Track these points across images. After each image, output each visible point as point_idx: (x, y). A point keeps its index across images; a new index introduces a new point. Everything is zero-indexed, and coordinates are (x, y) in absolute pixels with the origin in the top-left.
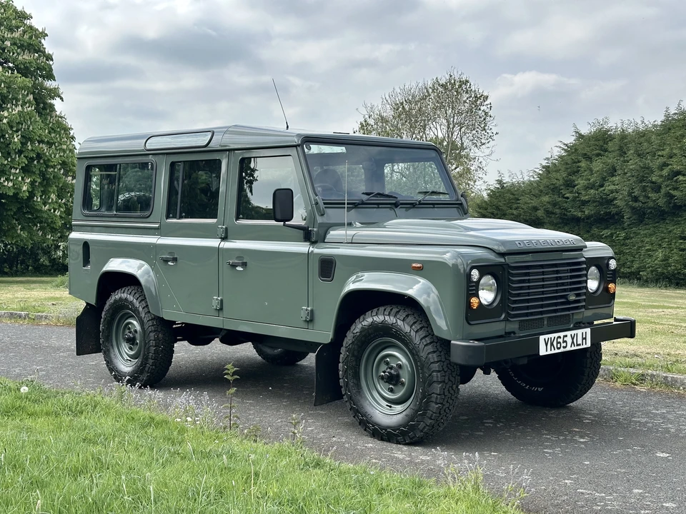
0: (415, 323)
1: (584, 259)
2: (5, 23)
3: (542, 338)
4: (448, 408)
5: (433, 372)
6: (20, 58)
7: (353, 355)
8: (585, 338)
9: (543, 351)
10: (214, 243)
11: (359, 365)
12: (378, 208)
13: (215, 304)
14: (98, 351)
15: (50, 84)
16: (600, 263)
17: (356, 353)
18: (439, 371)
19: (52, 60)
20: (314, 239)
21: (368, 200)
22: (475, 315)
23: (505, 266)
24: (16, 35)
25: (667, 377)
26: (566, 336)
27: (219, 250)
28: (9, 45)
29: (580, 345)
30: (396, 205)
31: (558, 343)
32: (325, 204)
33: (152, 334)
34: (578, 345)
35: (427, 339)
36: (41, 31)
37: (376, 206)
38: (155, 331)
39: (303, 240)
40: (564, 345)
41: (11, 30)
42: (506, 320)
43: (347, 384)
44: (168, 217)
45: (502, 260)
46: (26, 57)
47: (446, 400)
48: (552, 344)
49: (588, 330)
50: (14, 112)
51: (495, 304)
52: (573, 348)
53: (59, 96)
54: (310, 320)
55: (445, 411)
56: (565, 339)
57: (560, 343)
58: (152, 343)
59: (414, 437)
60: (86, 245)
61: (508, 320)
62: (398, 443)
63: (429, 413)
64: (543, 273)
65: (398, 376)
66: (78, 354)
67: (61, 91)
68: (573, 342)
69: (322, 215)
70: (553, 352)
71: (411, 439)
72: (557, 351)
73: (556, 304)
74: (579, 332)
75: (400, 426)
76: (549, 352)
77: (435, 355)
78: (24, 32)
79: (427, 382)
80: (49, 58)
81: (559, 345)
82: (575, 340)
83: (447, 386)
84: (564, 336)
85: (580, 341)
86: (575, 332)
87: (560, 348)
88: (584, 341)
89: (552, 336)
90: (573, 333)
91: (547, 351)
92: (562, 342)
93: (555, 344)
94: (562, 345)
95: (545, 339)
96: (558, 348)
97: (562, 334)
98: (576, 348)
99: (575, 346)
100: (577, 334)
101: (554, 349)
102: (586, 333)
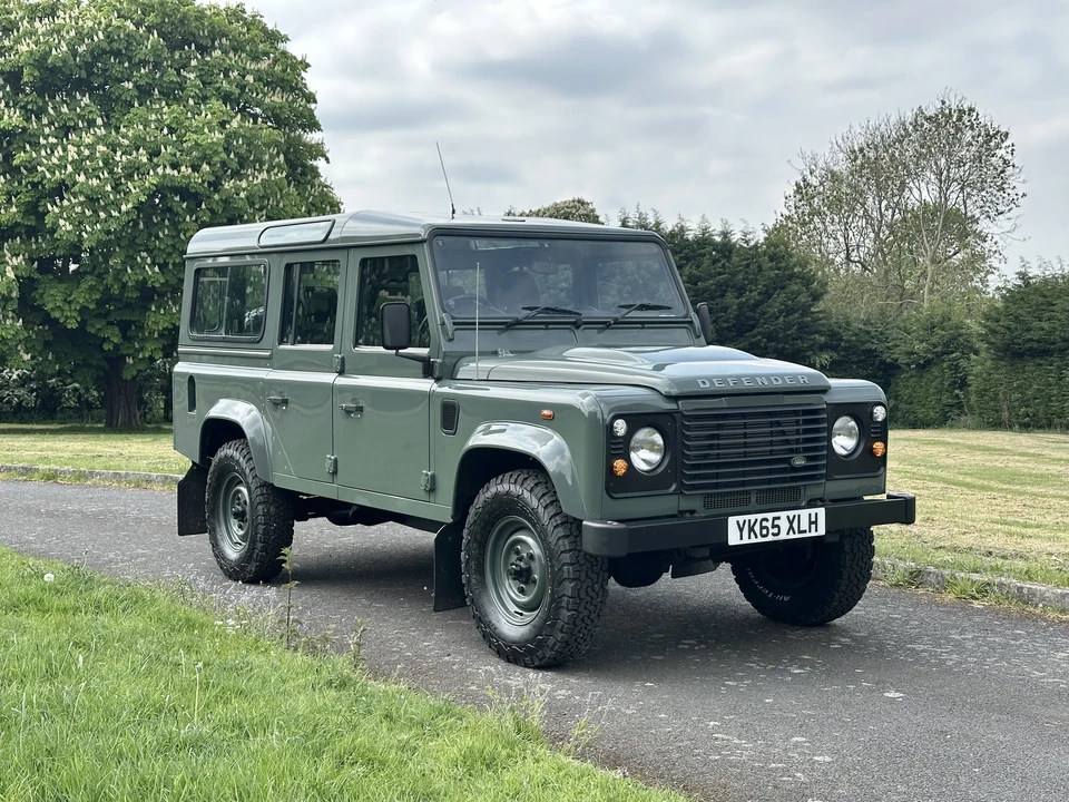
0: (544, 495)
1: (825, 406)
2: (248, 48)
3: (732, 521)
4: (589, 617)
5: (564, 565)
6: (267, 100)
7: (476, 540)
8: (816, 522)
9: (734, 539)
10: (328, 378)
11: (483, 555)
12: (547, 329)
13: (328, 465)
14: (202, 531)
15: (312, 137)
16: (859, 412)
17: (478, 537)
18: (571, 564)
19: (315, 102)
20: (436, 374)
21: (527, 318)
22: (622, 485)
23: (675, 415)
24: (264, 65)
25: (1022, 588)
26: (779, 518)
27: (332, 387)
28: (252, 81)
29: (804, 532)
30: (577, 325)
31: (762, 528)
32: (454, 324)
33: (260, 507)
34: (800, 532)
35: (557, 518)
36: (299, 59)
37: (543, 326)
38: (264, 502)
39: (422, 375)
40: (776, 531)
41: (256, 58)
42: (678, 492)
43: (469, 581)
44: (281, 342)
45: (674, 406)
46: (277, 98)
47: (583, 605)
48: (751, 529)
49: (821, 512)
50: (255, 182)
51: (659, 470)
52: (792, 536)
53: (324, 156)
54: (432, 488)
55: (583, 620)
56: (776, 522)
57: (767, 528)
58: (261, 519)
59: (543, 658)
60: (191, 379)
61: (682, 493)
62: (526, 666)
63: (560, 623)
64: (745, 426)
65: (528, 571)
66: (181, 533)
67: (326, 148)
68: (791, 527)
69: (451, 340)
70: (753, 541)
71: (540, 660)
72: (760, 540)
73: (771, 472)
74: (804, 513)
75: (527, 641)
76: (746, 541)
77: (566, 541)
78: (276, 61)
79: (557, 580)
80: (311, 98)
81: (764, 532)
82: (795, 525)
83: (584, 586)
84: (775, 519)
85: (804, 526)
86: (796, 512)
87: (766, 536)
88: (813, 526)
89: (752, 517)
90: (791, 513)
91: (741, 539)
92: (770, 527)
93: (757, 529)
94: (771, 531)
95: (738, 522)
96: (763, 536)
97: (770, 516)
98: (798, 536)
99: (795, 533)
100: (799, 516)
101: (756, 537)
102: (816, 514)
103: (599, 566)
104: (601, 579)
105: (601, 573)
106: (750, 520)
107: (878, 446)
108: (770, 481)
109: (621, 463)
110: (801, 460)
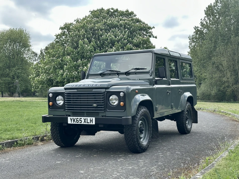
8: (92, 121)
9: (69, 122)
26: (81, 119)
29: (89, 123)
31: (77, 120)
34: (87, 123)
40: (81, 121)
45: (65, 91)
48: (74, 120)
49: (94, 119)
52: (85, 123)
56: (81, 120)
57: (78, 120)
68: (85, 121)
70: (74, 123)
72: (76, 123)
73: (88, 107)
74: (89, 118)
76: (72, 123)
81: (77, 121)
82: (86, 121)
83: (52, 129)
84: (80, 119)
85: (89, 121)
86: (86, 118)
88: (91, 122)
89: (74, 118)
90: (85, 118)
91: (71, 122)
92: (79, 120)
93: (75, 120)
94: (79, 121)
95: (70, 118)
97: (79, 118)
98: (87, 124)
99: (86, 123)
100: (87, 119)
101: (75, 122)
102: (92, 119)
106: (73, 118)
107: (122, 103)
108: (88, 110)
109: (51, 103)
110: (95, 105)
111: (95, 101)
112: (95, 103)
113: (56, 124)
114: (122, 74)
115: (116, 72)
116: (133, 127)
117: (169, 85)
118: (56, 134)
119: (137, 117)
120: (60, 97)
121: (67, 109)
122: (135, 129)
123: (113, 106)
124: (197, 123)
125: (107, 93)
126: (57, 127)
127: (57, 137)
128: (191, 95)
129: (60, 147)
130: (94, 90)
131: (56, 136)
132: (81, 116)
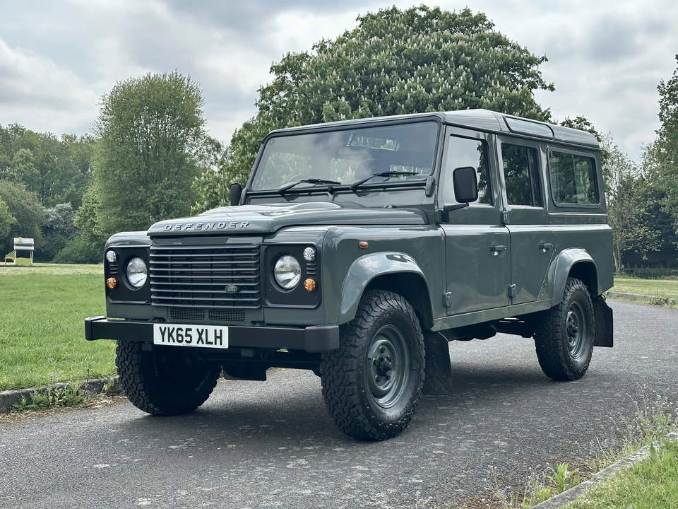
3: (157, 327)
8: (220, 337)
9: (158, 340)
26: (191, 330)
29: (211, 343)
31: (178, 335)
34: (207, 343)
40: (188, 339)
48: (170, 335)
49: (225, 329)
52: (200, 345)
56: (189, 332)
57: (181, 335)
68: (200, 338)
70: (171, 343)
72: (177, 344)
74: (211, 329)
76: (166, 343)
81: (180, 338)
82: (204, 337)
83: (120, 361)
84: (187, 330)
85: (212, 338)
86: (205, 327)
87: (181, 341)
88: (218, 340)
89: (171, 326)
90: (201, 327)
91: (163, 341)
92: (184, 335)
93: (174, 335)
94: (185, 338)
95: (160, 328)
96: (179, 341)
97: (184, 327)
98: (205, 346)
99: (203, 343)
100: (206, 330)
101: (174, 341)
102: (221, 331)
103: (130, 349)
104: (130, 358)
105: (130, 354)
106: (169, 328)
107: (309, 282)
108: (214, 303)
109: (112, 280)
110: (232, 288)
111: (232, 273)
112: (233, 281)
113: (129, 346)
114: (345, 190)
115: (326, 186)
116: (348, 358)
117: (503, 225)
118: (132, 376)
119: (361, 328)
120: (138, 263)
121: (155, 301)
122: (352, 364)
123: (284, 292)
124: (612, 346)
125: (267, 249)
126: (133, 354)
127: (134, 385)
128: (588, 257)
129: (148, 416)
130: (231, 240)
131: (131, 382)
132: (191, 321)
